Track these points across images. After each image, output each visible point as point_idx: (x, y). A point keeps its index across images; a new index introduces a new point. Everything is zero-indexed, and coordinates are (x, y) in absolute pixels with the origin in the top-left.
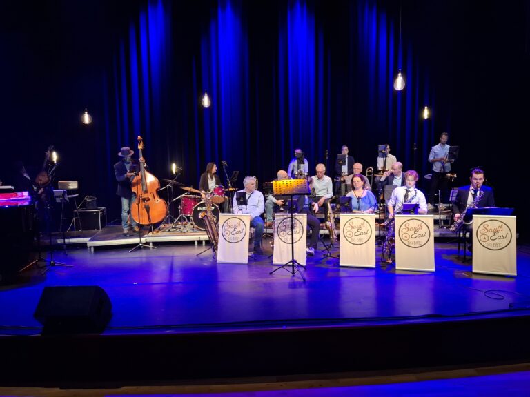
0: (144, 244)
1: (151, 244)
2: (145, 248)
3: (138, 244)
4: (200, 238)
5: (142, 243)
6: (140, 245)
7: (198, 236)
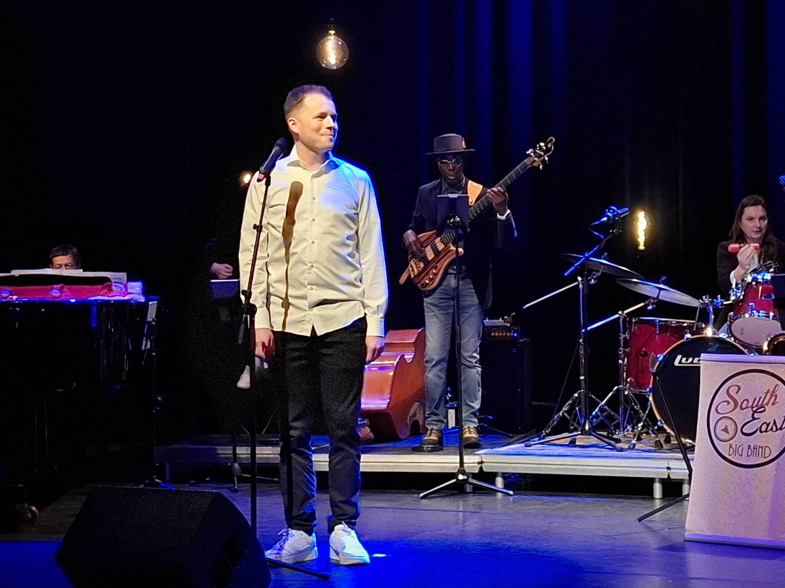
0: (474, 476)
1: (500, 482)
2: (477, 490)
3: (452, 475)
4: (672, 471)
5: (467, 471)
6: (461, 477)
7: (664, 464)
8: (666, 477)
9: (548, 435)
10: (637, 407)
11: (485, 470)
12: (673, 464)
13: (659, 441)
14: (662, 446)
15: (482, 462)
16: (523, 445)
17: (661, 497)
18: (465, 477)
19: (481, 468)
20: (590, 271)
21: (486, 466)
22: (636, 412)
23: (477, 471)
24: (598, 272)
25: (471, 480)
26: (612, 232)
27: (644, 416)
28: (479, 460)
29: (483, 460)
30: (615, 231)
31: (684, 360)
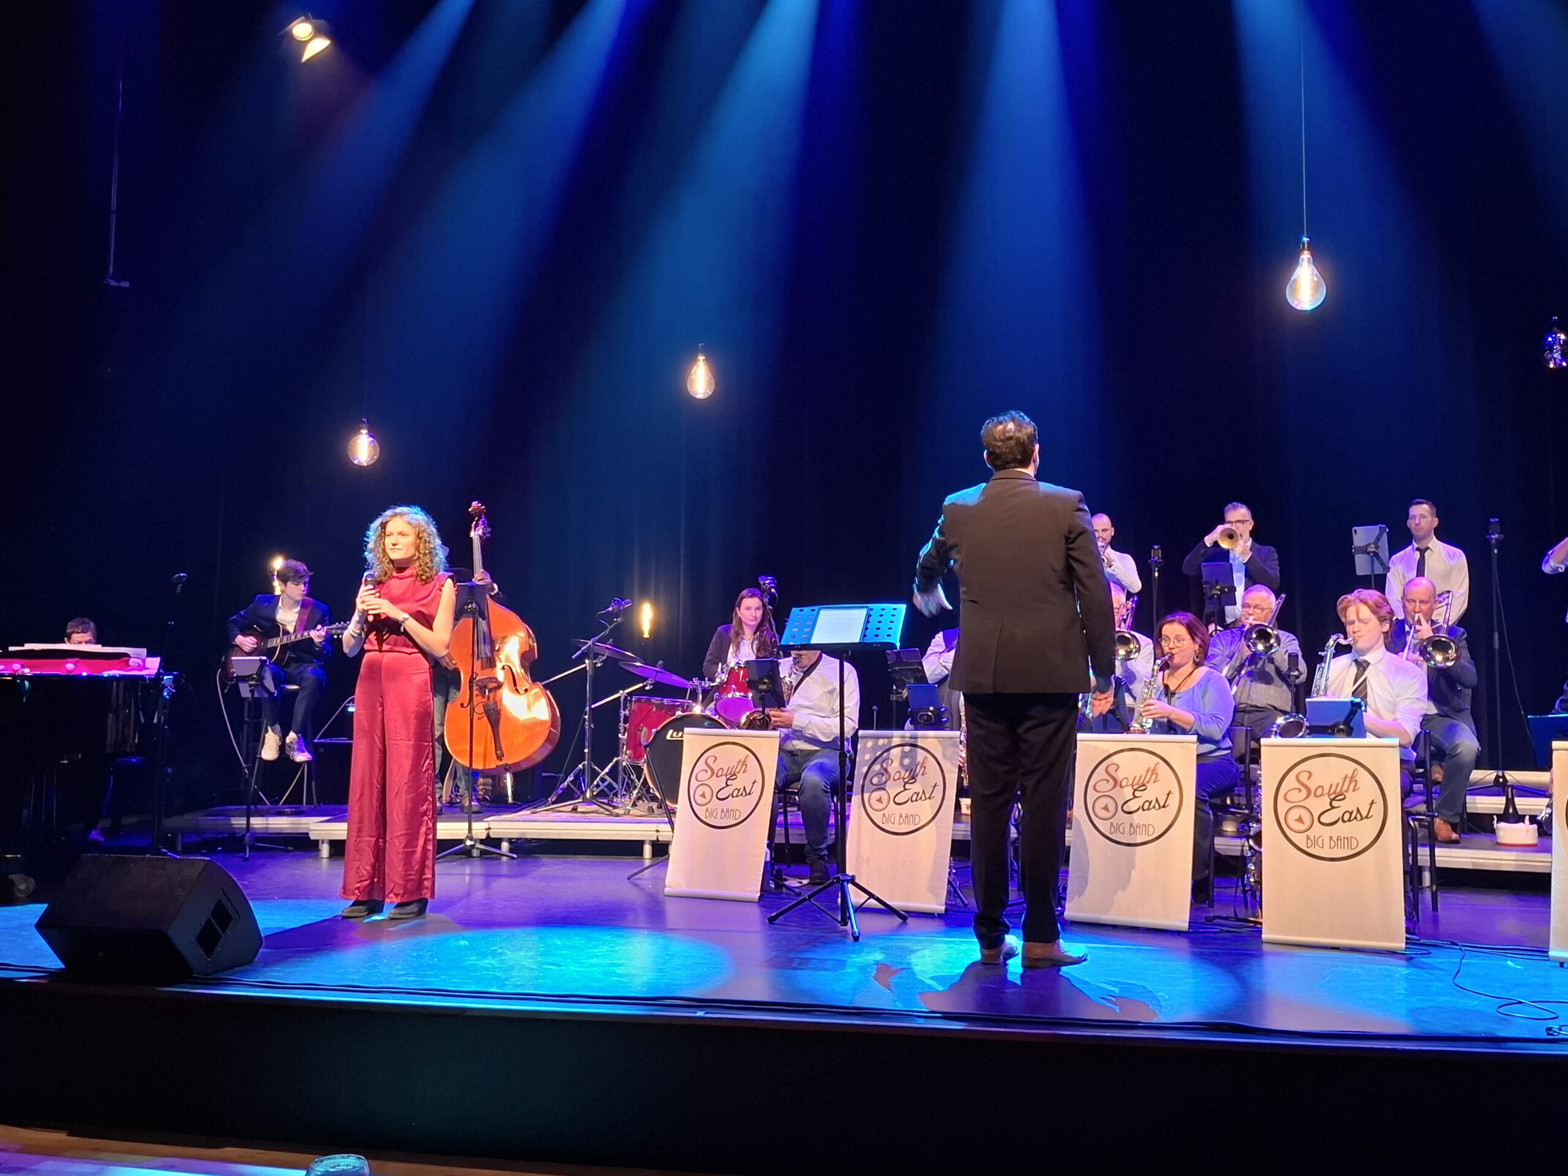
0: (482, 841)
1: (505, 846)
2: (483, 854)
4: (661, 833)
5: (475, 837)
6: (469, 843)
7: (654, 827)
8: (655, 839)
9: (553, 803)
10: (634, 777)
11: (492, 836)
12: (661, 827)
13: (651, 807)
14: (653, 811)
15: (489, 829)
16: (529, 812)
17: (651, 857)
18: (473, 843)
19: (488, 835)
20: (596, 656)
21: (494, 832)
22: (633, 781)
23: (484, 837)
24: (604, 655)
25: (478, 846)
26: (616, 621)
27: (639, 784)
28: (487, 827)
29: (491, 827)
30: (619, 620)
31: (675, 733)
